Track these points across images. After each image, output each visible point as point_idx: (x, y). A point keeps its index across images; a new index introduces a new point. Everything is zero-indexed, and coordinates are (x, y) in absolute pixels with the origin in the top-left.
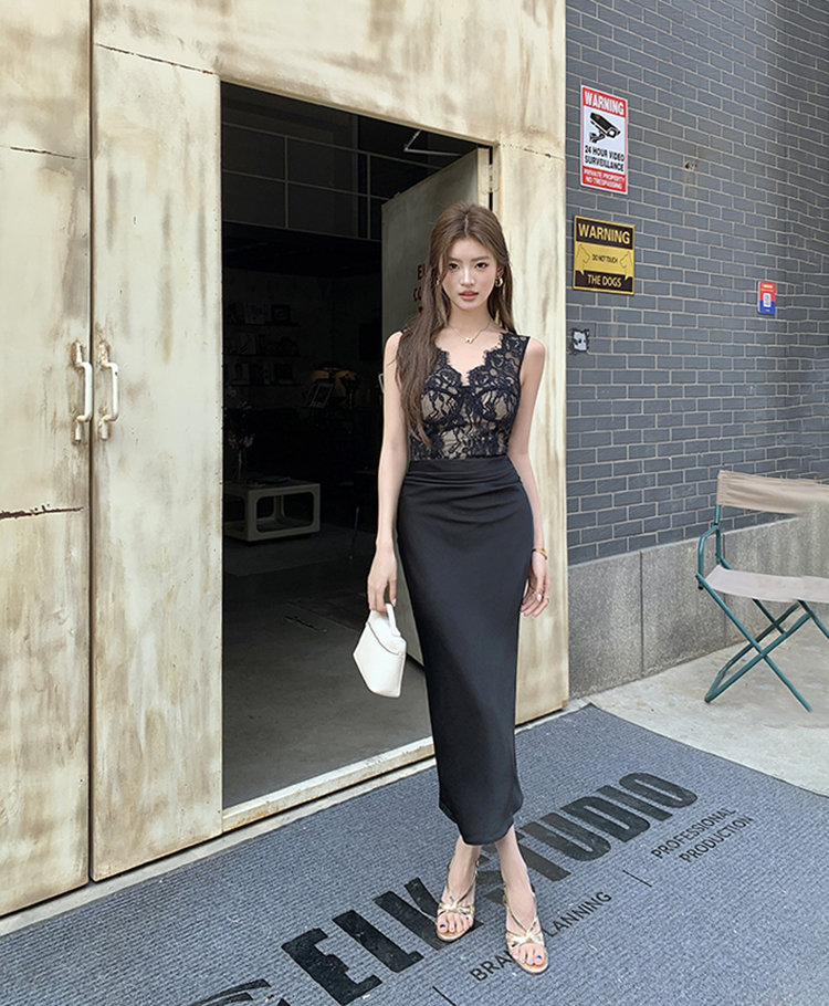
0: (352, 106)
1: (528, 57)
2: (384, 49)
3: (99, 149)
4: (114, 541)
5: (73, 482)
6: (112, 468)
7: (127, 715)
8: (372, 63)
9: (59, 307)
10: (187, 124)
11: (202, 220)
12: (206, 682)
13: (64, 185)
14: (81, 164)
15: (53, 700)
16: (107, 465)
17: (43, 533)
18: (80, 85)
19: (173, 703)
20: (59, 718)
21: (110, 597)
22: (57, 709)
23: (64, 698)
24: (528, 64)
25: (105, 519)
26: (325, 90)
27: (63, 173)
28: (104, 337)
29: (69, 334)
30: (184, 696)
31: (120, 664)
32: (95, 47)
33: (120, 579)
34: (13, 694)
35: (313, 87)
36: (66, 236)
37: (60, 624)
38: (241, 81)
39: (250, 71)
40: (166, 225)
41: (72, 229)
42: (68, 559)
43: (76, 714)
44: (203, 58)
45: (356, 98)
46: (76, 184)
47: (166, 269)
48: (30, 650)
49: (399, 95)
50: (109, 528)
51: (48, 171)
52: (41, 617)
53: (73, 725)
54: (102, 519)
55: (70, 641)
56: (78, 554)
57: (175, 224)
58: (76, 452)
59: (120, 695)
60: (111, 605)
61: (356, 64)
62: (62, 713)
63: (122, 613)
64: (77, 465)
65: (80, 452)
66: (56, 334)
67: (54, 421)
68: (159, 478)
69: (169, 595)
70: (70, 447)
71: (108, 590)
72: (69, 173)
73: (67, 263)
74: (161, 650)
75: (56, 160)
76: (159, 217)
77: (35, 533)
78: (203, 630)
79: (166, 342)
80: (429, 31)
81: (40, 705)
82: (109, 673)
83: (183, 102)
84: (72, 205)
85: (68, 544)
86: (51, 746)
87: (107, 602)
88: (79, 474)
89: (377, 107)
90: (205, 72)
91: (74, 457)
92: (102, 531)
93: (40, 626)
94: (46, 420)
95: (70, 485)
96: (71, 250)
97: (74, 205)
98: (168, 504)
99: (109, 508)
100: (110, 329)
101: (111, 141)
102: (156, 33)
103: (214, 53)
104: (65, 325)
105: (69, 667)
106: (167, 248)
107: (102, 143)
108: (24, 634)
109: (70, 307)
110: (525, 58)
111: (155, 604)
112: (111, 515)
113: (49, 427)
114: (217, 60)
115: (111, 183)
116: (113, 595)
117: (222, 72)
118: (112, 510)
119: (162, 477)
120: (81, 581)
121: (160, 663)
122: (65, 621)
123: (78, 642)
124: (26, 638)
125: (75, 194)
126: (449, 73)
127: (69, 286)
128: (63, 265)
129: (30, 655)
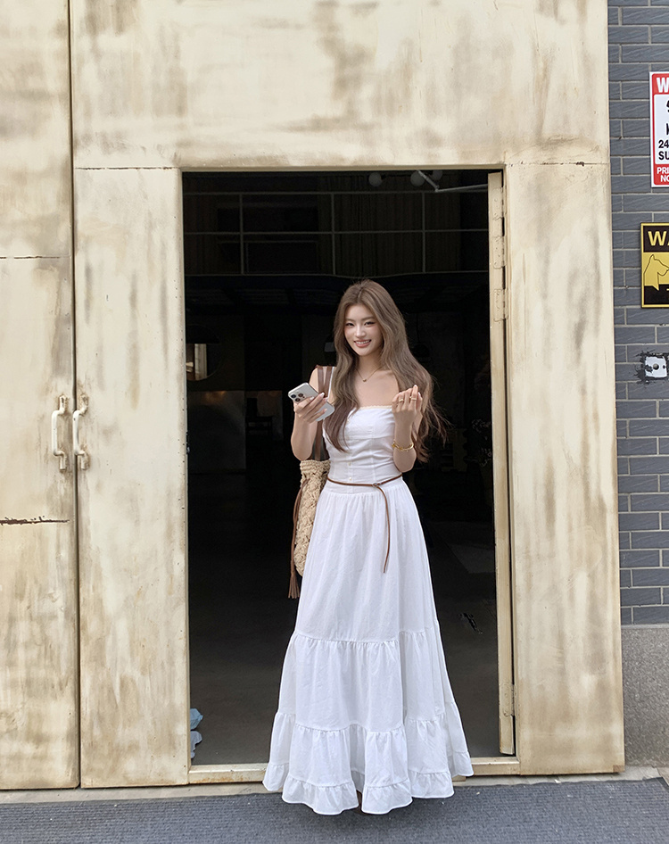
0: (314, 165)
1: (545, 63)
2: (350, 103)
3: (79, 247)
4: (93, 548)
5: (61, 500)
6: (92, 491)
7: (105, 675)
8: (337, 120)
9: (49, 370)
10: (150, 214)
11: (164, 290)
12: (172, 663)
13: (51, 279)
14: (64, 261)
15: (49, 654)
16: (87, 488)
17: (41, 537)
18: (63, 202)
19: (143, 674)
20: (53, 666)
21: (91, 588)
22: (52, 660)
23: (56, 653)
24: (546, 70)
25: (87, 530)
26: (284, 157)
27: (51, 270)
28: (84, 390)
29: (56, 390)
30: (152, 670)
31: (99, 637)
32: (75, 170)
33: (99, 576)
34: (19, 644)
35: (270, 157)
36: (53, 316)
37: (53, 602)
38: (198, 168)
39: (207, 157)
40: (133, 299)
41: (58, 311)
42: (58, 558)
43: (66, 666)
44: (162, 157)
45: (318, 156)
46: (60, 278)
47: (133, 334)
48: (31, 617)
49: (369, 143)
50: (90, 537)
51: (40, 270)
52: (39, 595)
53: (63, 674)
54: (84, 530)
55: (61, 615)
56: (66, 555)
57: (141, 296)
58: (63, 478)
59: (99, 659)
60: (92, 593)
61: (318, 125)
62: (55, 663)
63: (100, 601)
64: (63, 487)
65: (66, 479)
66: (47, 390)
67: (46, 455)
68: (130, 501)
69: (139, 593)
70: (59, 474)
71: (89, 583)
72: (56, 270)
73: (55, 338)
74: (132, 631)
75: (46, 261)
76: (127, 292)
77: (34, 536)
78: (168, 623)
79: (134, 392)
80: (407, 71)
81: (39, 655)
82: (90, 642)
83: (146, 197)
84: (58, 293)
85: (58, 547)
86: (47, 685)
87: (89, 591)
88: (66, 494)
89: (342, 160)
90: (165, 168)
91: (62, 482)
92: (84, 539)
93: (38, 600)
94: (40, 454)
95: (59, 502)
96: (57, 326)
97: (59, 293)
98: (137, 522)
99: (89, 521)
100: (89, 384)
101: (88, 240)
102: (122, 147)
103: (172, 151)
104: (54, 383)
105: (60, 633)
106: (134, 317)
107: (80, 242)
108: (27, 605)
109: (57, 369)
110: (541, 65)
111: (127, 598)
112: (91, 528)
113: (43, 459)
114: (175, 155)
115: (88, 271)
116: (93, 587)
117: (180, 165)
118: (91, 524)
119: (131, 500)
120: (68, 574)
121: (132, 642)
122: (56, 600)
123: (67, 616)
124: (29, 607)
125: (59, 285)
126: (433, 108)
127: (56, 354)
128: (52, 338)
129: (31, 620)
